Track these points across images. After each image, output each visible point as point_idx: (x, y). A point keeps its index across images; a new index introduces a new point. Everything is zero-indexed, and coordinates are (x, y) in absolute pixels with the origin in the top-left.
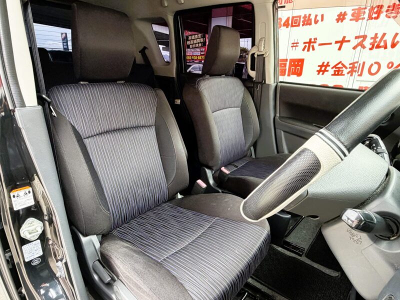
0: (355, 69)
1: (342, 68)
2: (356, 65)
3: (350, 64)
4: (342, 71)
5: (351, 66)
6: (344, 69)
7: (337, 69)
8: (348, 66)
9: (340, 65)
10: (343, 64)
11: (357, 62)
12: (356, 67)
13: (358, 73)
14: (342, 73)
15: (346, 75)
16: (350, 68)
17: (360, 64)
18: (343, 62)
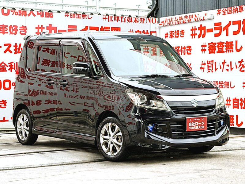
0: (12, 67)
1: (5, 66)
2: (13, 64)
3: (9, 64)
4: (5, 68)
5: (10, 65)
6: (6, 67)
7: (2, 67)
8: (8, 65)
9: (3, 64)
10: (4, 64)
11: (13, 62)
12: (13, 66)
13: (15, 69)
14: (5, 69)
15: (8, 71)
16: (9, 66)
17: (15, 64)
18: (4, 62)
